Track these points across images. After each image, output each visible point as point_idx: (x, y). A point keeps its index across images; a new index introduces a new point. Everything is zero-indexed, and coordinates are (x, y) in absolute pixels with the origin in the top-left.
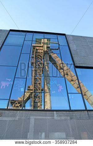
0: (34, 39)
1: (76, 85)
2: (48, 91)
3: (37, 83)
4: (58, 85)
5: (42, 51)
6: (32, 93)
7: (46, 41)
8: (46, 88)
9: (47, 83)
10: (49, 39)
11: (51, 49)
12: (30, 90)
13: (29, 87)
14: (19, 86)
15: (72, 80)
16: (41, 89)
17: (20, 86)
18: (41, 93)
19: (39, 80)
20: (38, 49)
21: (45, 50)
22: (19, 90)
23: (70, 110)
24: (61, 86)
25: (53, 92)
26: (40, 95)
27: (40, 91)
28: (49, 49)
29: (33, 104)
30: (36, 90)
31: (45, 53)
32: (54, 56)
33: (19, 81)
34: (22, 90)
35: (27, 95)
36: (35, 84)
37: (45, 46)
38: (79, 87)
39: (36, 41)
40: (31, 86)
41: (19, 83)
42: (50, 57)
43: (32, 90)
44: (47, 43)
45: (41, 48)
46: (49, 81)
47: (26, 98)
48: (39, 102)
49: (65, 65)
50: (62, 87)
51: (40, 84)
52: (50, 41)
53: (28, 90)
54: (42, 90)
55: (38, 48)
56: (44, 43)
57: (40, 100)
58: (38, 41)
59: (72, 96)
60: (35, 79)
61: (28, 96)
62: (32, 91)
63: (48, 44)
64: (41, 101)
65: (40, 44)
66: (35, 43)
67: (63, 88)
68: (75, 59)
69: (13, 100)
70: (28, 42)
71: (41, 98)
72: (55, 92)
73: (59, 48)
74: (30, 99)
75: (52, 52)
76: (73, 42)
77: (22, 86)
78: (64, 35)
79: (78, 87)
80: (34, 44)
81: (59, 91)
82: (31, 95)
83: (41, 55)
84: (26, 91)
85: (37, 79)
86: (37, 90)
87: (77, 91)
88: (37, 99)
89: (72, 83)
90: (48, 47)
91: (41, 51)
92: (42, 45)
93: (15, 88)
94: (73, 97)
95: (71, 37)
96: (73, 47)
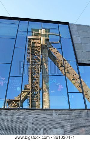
0: (30, 30)
1: (78, 84)
2: (46, 91)
3: (34, 82)
4: (58, 84)
5: (40, 45)
6: (29, 92)
7: (44, 31)
8: (44, 87)
9: (45, 82)
10: (48, 30)
11: (51, 43)
12: (27, 89)
13: (26, 86)
14: (14, 85)
15: (73, 79)
16: (38, 88)
17: (16, 85)
18: (39, 92)
19: (37, 79)
20: (35, 43)
21: (44, 43)
22: (15, 89)
23: (70, 109)
24: (61, 85)
25: (52, 92)
26: (37, 94)
27: (38, 91)
28: (48, 42)
29: (30, 103)
30: (33, 89)
31: (44, 47)
32: (53, 51)
33: (14, 80)
34: (19, 89)
35: (24, 94)
36: (32, 83)
37: (44, 38)
38: (81, 86)
39: (32, 32)
40: (28, 85)
41: (14, 82)
42: (50, 52)
43: (29, 89)
44: (46, 34)
45: (38, 41)
46: (48, 80)
47: (23, 97)
48: (37, 101)
49: (67, 62)
50: (61, 87)
51: (37, 83)
52: (49, 32)
53: (25, 89)
54: (40, 89)
55: (34, 41)
56: (42, 35)
57: (38, 100)
58: (35, 32)
59: (72, 95)
60: (32, 77)
61: (25, 96)
62: (29, 91)
63: (47, 36)
64: (40, 100)
65: (38, 35)
66: (31, 34)
67: (63, 88)
68: (78, 55)
69: (10, 100)
70: (23, 33)
71: (40, 98)
72: (54, 91)
73: (60, 41)
74: (27, 98)
75: (52, 47)
76: (78, 34)
77: (18, 86)
78: (67, 23)
79: (79, 86)
80: (30, 36)
81: (58, 90)
82: (29, 95)
83: (39, 50)
84: (23, 90)
85: (34, 77)
86: (35, 89)
87: (79, 90)
88: (35, 99)
89: (73, 81)
90: (47, 40)
91: (38, 45)
92: (39, 37)
93: (10, 88)
94: (73, 97)
95: (76, 27)
96: (77, 40)
